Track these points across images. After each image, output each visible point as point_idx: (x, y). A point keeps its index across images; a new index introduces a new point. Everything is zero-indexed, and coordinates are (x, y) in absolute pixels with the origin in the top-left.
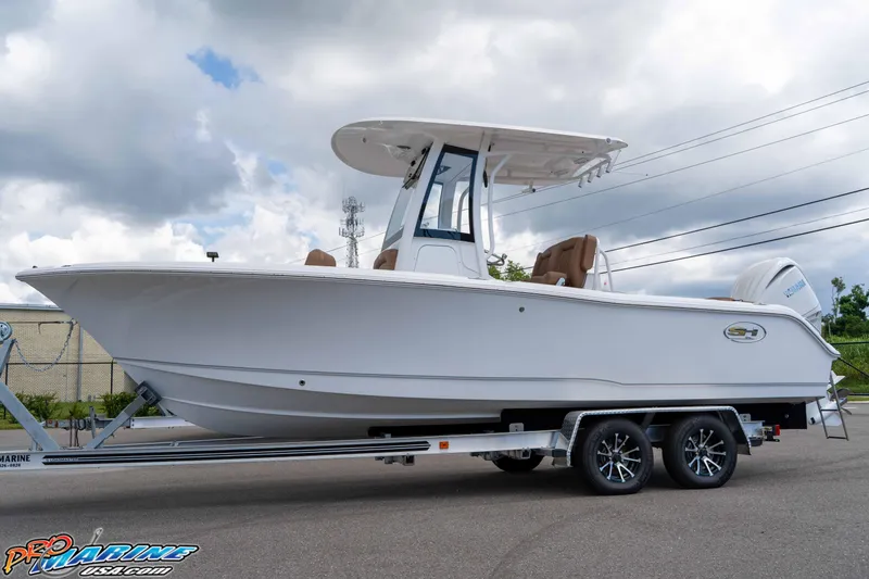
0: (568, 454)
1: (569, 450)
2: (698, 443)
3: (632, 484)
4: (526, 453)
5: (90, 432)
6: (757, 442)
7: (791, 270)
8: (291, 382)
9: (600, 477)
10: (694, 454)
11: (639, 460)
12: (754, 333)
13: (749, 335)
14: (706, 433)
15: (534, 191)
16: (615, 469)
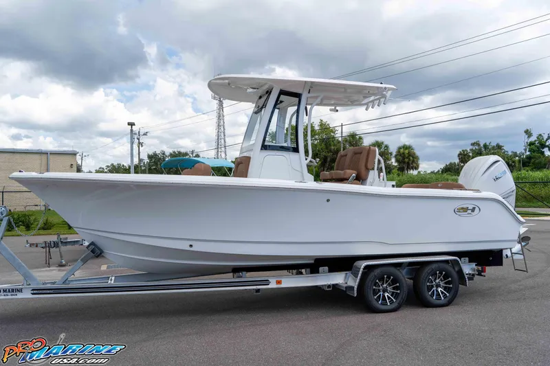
0: (355, 289)
1: (356, 287)
2: (435, 279)
3: (394, 306)
4: (329, 286)
5: (58, 249)
6: (471, 277)
7: (499, 163)
8: (184, 246)
9: (375, 303)
10: (433, 287)
11: (399, 292)
12: (473, 210)
13: (469, 211)
14: (441, 273)
15: (337, 111)
16: (384, 296)
